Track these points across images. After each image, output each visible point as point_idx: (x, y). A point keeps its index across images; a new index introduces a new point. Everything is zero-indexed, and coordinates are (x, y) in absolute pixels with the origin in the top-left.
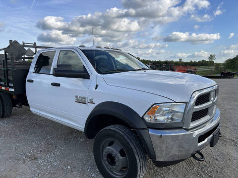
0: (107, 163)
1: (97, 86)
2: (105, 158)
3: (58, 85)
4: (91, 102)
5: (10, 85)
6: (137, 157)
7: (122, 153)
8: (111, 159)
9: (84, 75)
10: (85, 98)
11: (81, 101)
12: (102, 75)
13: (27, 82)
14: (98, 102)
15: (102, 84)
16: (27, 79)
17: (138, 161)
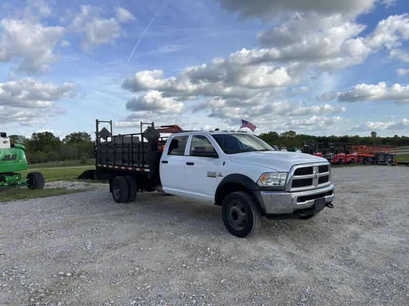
0: (232, 219)
1: (224, 163)
2: (231, 216)
3: (192, 164)
4: (220, 175)
5: (145, 166)
6: (253, 210)
7: (243, 210)
8: (235, 215)
9: (214, 155)
10: (215, 173)
11: (212, 175)
12: (228, 155)
13: (161, 163)
14: (225, 175)
15: (227, 162)
16: (161, 161)
17: (254, 214)
